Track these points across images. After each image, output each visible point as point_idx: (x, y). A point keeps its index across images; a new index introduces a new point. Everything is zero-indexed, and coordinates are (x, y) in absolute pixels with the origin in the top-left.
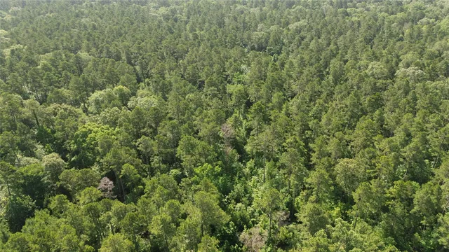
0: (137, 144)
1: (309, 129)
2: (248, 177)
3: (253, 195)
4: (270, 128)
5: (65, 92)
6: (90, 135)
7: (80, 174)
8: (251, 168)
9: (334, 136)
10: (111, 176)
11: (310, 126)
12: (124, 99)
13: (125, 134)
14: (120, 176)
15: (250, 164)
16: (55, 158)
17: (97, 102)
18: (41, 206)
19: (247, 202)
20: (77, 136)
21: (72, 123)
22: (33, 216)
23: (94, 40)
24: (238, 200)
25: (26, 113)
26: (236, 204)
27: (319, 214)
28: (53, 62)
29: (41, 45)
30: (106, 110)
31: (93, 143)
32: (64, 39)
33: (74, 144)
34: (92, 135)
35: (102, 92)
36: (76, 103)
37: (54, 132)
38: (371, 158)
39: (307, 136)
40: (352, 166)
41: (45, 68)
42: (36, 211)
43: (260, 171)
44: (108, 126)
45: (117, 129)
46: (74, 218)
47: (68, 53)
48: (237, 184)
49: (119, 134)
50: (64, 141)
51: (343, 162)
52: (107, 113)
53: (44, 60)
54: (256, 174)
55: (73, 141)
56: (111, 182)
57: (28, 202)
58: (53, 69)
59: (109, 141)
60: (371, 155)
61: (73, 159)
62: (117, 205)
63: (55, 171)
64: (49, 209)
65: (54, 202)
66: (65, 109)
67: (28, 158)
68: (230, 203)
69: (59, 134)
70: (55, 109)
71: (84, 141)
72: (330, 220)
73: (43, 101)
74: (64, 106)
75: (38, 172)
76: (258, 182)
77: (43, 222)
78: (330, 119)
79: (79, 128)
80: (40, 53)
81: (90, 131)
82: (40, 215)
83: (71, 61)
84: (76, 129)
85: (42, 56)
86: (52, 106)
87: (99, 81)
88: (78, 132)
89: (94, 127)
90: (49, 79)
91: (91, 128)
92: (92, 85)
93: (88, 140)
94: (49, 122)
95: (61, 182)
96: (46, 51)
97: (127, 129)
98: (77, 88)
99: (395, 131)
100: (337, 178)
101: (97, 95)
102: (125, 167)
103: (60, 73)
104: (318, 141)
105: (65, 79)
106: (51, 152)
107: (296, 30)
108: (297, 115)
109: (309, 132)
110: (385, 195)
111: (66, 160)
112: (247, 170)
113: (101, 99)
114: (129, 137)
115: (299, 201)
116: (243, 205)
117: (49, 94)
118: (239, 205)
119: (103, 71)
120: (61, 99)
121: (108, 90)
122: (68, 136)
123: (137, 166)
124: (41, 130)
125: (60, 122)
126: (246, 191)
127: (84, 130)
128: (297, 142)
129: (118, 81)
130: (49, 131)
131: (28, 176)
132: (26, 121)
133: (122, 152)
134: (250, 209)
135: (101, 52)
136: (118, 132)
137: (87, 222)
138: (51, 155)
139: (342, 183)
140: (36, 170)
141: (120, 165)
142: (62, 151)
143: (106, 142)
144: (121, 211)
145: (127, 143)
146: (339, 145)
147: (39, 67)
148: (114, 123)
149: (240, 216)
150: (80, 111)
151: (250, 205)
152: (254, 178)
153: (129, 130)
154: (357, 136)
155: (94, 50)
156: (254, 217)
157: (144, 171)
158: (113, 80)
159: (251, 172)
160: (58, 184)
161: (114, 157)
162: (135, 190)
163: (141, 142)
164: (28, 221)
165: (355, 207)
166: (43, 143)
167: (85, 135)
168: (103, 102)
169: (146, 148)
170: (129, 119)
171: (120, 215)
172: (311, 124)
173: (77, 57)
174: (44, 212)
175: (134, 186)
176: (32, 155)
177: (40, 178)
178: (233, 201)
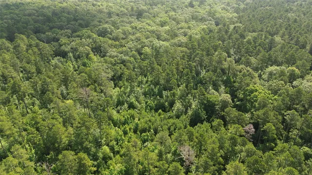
0: (285, 114)
5: (253, 60)
6: (255, 93)
7: (237, 114)
10: (256, 126)
12: (292, 77)
13: (280, 102)
14: (262, 129)
16: (227, 97)
17: (271, 74)
18: (208, 121)
20: (247, 90)
21: (248, 81)
22: (202, 124)
23: (290, 30)
25: (225, 65)
28: (255, 39)
29: (253, 26)
30: (275, 81)
31: (255, 99)
32: (270, 25)
33: (242, 94)
34: (257, 93)
35: (278, 68)
36: (256, 69)
37: (234, 82)
41: (249, 42)
42: (205, 122)
44: (270, 92)
45: (276, 97)
46: (222, 138)
47: (268, 35)
49: (276, 101)
50: (238, 90)
52: (274, 83)
53: (250, 36)
55: (243, 92)
56: (254, 130)
57: (203, 115)
58: (253, 43)
59: (266, 102)
61: (237, 103)
62: (250, 146)
63: (225, 105)
64: (211, 124)
65: (216, 122)
66: (248, 71)
67: (214, 91)
69: (236, 85)
70: (242, 68)
71: (249, 95)
73: (237, 61)
74: (248, 68)
75: (216, 101)
77: (205, 130)
79: (251, 86)
80: (249, 32)
81: (256, 91)
82: (206, 125)
83: (267, 41)
84: (248, 85)
85: (250, 33)
86: (241, 66)
87: (280, 59)
88: (249, 88)
89: (260, 89)
90: (247, 49)
91: (257, 88)
92: (273, 61)
93: (252, 95)
94: (235, 75)
95: (224, 113)
96: (254, 31)
97: (283, 100)
98: (262, 60)
101: (273, 68)
102: (268, 124)
103: (255, 47)
105: (256, 52)
106: (227, 93)
111: (233, 101)
113: (275, 72)
114: (282, 106)
117: (243, 58)
119: (286, 54)
120: (248, 64)
121: (283, 67)
122: (241, 88)
123: (277, 129)
124: (228, 78)
125: (241, 78)
127: (253, 88)
129: (294, 64)
130: (232, 80)
131: (209, 100)
132: (223, 70)
133: (272, 114)
135: (292, 40)
136: (275, 99)
137: (227, 144)
138: (227, 95)
140: (215, 99)
141: (266, 121)
142: (234, 96)
143: (263, 102)
144: (251, 151)
145: (278, 110)
147: (245, 40)
148: (275, 92)
150: (256, 75)
153: (285, 101)
155: (287, 36)
157: (282, 135)
158: (291, 61)
160: (223, 113)
161: (264, 114)
162: (268, 144)
163: (289, 114)
164: (199, 124)
166: (226, 86)
167: (252, 92)
168: (275, 75)
169: (292, 120)
170: (288, 94)
171: (249, 154)
173: (272, 39)
174: (208, 125)
175: (268, 141)
176: (217, 90)
177: (215, 105)
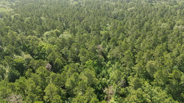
0: (62, 51)
1: (135, 48)
2: (108, 68)
3: (110, 75)
4: (118, 48)
5: (34, 32)
6: (43, 48)
7: (38, 61)
8: (109, 64)
9: (146, 52)
10: (51, 63)
11: (136, 47)
12: (58, 34)
13: (58, 47)
14: (55, 63)
15: (109, 62)
16: (29, 56)
17: (47, 36)
18: (22, 75)
19: (107, 78)
20: (38, 48)
21: (36, 42)
22: (19, 79)
23: (47, 12)
24: (103, 77)
25: (18, 38)
26: (102, 78)
27: (139, 82)
28: (30, 20)
29: (26, 14)
30: (50, 38)
31: (44, 50)
32: (35, 12)
34: (44, 47)
35: (49, 32)
36: (39, 37)
37: (29, 47)
38: (162, 61)
39: (134, 51)
40: (154, 64)
41: (27, 22)
42: (20, 77)
43: (113, 65)
44: (50, 44)
45: (55, 46)
47: (37, 17)
48: (103, 70)
50: (33, 50)
51: (149, 62)
53: (27, 19)
54: (111, 66)
55: (36, 50)
56: (51, 66)
57: (17, 73)
58: (30, 23)
59: (51, 50)
60: (162, 59)
61: (36, 57)
62: (52, 74)
63: (28, 60)
64: (25, 77)
65: (27, 73)
66: (34, 38)
67: (18, 56)
68: (100, 78)
69: (31, 47)
70: (30, 37)
72: (143, 85)
73: (26, 35)
74: (34, 36)
75: (22, 61)
76: (112, 70)
77: (23, 81)
78: (144, 45)
79: (39, 45)
80: (25, 17)
81: (43, 46)
82: (22, 79)
83: (38, 20)
84: (38, 45)
85: (26, 18)
86: (29, 37)
87: (48, 28)
88: (39, 46)
89: (45, 44)
90: (28, 27)
91: (44, 45)
92: (45, 29)
93: (42, 49)
94: (28, 43)
95: (30, 65)
96: (28, 16)
97: (58, 46)
98: (39, 30)
99: (173, 51)
100: (147, 69)
101: (47, 33)
102: (56, 59)
103: (33, 25)
104: (139, 53)
105: (34, 27)
107: (130, 11)
108: (130, 43)
109: (135, 50)
110: (168, 77)
111: (33, 58)
112: (108, 65)
113: (49, 34)
114: (59, 48)
115: (130, 78)
116: (106, 79)
117: (28, 32)
118: (104, 79)
119: (50, 24)
120: (32, 34)
121: (51, 31)
122: (34, 48)
123: (62, 60)
124: (24, 46)
125: (32, 42)
126: (107, 73)
127: (41, 45)
128: (130, 53)
129: (56, 28)
130: (27, 46)
131: (17, 63)
132: (19, 42)
133: (56, 54)
134: (109, 81)
135: (50, 18)
136: (55, 47)
138: (27, 55)
139: (149, 71)
140: (21, 60)
141: (54, 60)
142: (32, 55)
143: (49, 50)
144: (54, 76)
145: (59, 51)
146: (148, 55)
147: (25, 22)
148: (53, 43)
149: (104, 83)
150: (40, 39)
151: (108, 79)
152: (111, 68)
153: (59, 46)
154: (156, 52)
155: (47, 16)
156: (110, 84)
157: (65, 62)
158: (54, 28)
159: (109, 66)
160: (29, 65)
161: (52, 55)
162: (61, 70)
164: (16, 80)
165: (154, 80)
166: (24, 51)
167: (41, 47)
168: (49, 36)
169: (66, 53)
170: (59, 42)
171: (53, 78)
172: (136, 46)
173: (40, 19)
175: (60, 68)
176: (20, 55)
177: (22, 64)
178: (101, 77)
